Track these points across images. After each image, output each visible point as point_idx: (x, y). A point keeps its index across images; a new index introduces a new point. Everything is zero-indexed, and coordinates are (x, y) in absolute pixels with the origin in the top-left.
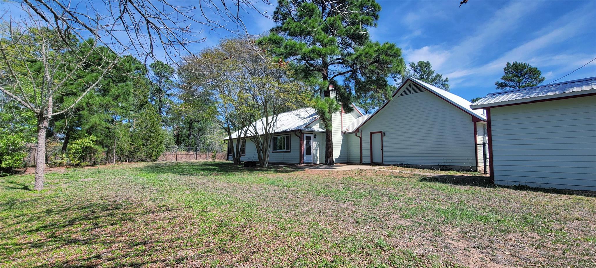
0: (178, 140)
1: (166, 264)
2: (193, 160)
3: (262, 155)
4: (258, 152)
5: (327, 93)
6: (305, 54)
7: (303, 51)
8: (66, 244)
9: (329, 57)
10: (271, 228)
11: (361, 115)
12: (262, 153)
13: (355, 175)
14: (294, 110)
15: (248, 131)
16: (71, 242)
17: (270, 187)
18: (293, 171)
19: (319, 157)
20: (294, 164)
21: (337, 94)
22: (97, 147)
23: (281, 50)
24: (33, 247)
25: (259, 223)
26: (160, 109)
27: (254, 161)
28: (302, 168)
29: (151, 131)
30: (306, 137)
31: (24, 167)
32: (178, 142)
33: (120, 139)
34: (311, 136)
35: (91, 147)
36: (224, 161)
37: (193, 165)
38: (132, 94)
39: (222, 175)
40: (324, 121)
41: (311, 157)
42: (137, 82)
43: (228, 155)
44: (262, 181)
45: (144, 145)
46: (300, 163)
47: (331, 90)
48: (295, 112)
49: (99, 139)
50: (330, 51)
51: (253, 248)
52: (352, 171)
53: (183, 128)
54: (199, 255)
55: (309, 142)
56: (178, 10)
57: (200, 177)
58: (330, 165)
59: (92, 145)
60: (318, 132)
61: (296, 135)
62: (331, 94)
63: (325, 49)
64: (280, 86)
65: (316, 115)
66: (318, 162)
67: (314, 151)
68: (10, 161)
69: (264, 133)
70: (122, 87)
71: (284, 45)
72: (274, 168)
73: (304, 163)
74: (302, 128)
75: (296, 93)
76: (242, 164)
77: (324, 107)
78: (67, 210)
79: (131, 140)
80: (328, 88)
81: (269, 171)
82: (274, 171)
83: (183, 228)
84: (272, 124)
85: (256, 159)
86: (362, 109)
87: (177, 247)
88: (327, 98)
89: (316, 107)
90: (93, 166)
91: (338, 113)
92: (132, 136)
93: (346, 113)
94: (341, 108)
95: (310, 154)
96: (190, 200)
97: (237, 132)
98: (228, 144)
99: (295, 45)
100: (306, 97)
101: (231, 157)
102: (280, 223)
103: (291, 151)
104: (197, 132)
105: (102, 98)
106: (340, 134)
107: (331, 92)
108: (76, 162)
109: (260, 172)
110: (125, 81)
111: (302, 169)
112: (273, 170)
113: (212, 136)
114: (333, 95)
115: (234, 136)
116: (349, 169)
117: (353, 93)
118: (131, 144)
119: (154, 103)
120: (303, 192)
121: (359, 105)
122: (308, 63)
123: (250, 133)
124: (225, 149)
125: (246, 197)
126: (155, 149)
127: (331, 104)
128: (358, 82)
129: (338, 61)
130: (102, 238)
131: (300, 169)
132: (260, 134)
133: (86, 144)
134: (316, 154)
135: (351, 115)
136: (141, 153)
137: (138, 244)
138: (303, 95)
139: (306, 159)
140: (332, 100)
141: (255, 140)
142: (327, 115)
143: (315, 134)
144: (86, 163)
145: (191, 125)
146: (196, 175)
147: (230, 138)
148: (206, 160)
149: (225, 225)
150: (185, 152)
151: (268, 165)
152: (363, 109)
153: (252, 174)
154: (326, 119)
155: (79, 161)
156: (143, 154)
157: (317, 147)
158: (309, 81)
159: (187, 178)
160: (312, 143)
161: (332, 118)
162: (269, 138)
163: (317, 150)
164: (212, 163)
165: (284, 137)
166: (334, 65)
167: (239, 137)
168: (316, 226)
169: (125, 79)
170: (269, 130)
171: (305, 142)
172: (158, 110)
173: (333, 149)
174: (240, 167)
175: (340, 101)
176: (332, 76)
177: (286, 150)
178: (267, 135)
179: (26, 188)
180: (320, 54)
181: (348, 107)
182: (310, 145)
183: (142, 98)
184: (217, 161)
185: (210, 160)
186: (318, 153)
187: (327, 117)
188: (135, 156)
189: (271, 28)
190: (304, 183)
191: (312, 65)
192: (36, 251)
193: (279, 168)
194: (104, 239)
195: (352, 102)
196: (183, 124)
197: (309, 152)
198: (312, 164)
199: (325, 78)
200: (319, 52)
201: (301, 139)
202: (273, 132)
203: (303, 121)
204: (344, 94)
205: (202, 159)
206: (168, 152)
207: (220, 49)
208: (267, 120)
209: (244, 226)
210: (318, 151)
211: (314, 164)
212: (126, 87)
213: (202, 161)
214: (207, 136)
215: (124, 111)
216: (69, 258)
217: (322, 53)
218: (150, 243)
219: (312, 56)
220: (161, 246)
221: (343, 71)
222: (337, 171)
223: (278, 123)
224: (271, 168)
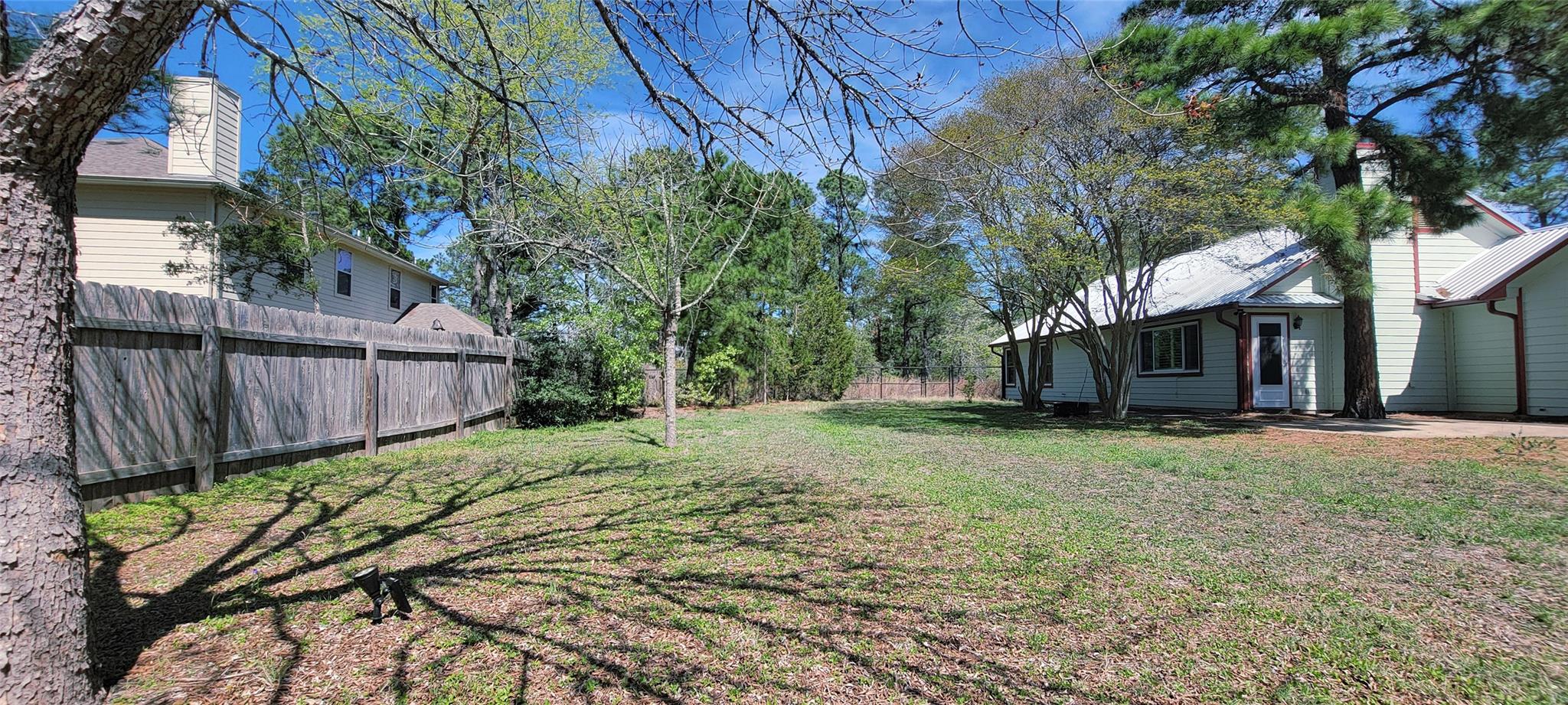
0: (879, 349)
1: (925, 618)
2: (917, 398)
3: (1109, 384)
4: (1097, 377)
5: (1348, 173)
6: (1253, 57)
7: (1246, 49)
8: (740, 545)
9: (1355, 45)
10: (1178, 584)
11: (1513, 231)
12: (1108, 380)
13: (1496, 455)
14: (1214, 242)
15: (1063, 316)
16: (745, 543)
17: (1149, 474)
18: (1217, 433)
19: (1313, 392)
20: (1217, 411)
21: (1393, 168)
22: (738, 368)
23: (1163, 66)
24: (695, 541)
25: (1134, 566)
26: (840, 280)
27: (1082, 400)
28: (1253, 426)
29: (827, 332)
30: (1262, 326)
31: (641, 406)
32: (880, 354)
33: (773, 351)
34: (1282, 321)
35: (729, 368)
36: (996, 401)
37: (920, 408)
38: (791, 255)
39: (997, 434)
40: (1337, 267)
41: (1283, 389)
42: (797, 226)
43: (1004, 387)
44: (1119, 455)
45: (815, 363)
46: (1240, 409)
47: (1363, 160)
48: (1215, 249)
49: (741, 352)
50: (1361, 23)
51: (1133, 626)
52: (1481, 443)
53: (889, 320)
54: (993, 613)
55: (1271, 342)
56: (906, 42)
57: (945, 437)
58: (1364, 416)
59: (730, 364)
60: (1309, 307)
61: (1221, 321)
62: (1363, 174)
63: (1336, 21)
64: (1162, 176)
65: (1302, 250)
66: (1312, 407)
67: (1294, 370)
68: (627, 395)
69: (1113, 320)
70: (774, 241)
71: (1172, 49)
72: (1147, 422)
73: (1253, 410)
74: (1244, 299)
75: (1224, 189)
76: (1047, 410)
77: (1337, 220)
78: (721, 484)
79: (791, 353)
80: (1352, 154)
81: (1135, 429)
82: (1152, 430)
83: (939, 549)
84: (1138, 293)
85: (1090, 395)
86: (1517, 208)
87: (938, 586)
88: (1347, 190)
89: (1303, 225)
90: (733, 405)
91: (1400, 236)
92: (792, 344)
93: (1437, 231)
94: (1415, 217)
95: (1279, 382)
96: (937, 489)
97: (1030, 322)
98: (1003, 357)
99: (1213, 40)
100: (1261, 198)
101: (1015, 391)
102: (1203, 575)
103: (1205, 371)
104: (921, 328)
105: (741, 268)
106: (1412, 310)
107: (1364, 166)
108: (708, 398)
109: (1105, 432)
110: (778, 228)
111: (1249, 427)
112: (1148, 426)
113: (960, 337)
114: (1372, 177)
115: (1022, 332)
116: (1462, 435)
117: (1473, 152)
118: (791, 361)
119: (827, 268)
120: (1271, 495)
121: (1502, 194)
122: (1266, 87)
123: (1068, 322)
124: (993, 370)
125: (1082, 496)
126: (838, 372)
127: (1366, 209)
128: (1497, 109)
129: (1395, 49)
130: (792, 544)
131: (1244, 426)
132: (1098, 324)
133: (722, 364)
134: (1304, 379)
135: (1462, 237)
136: (811, 380)
137: (857, 567)
138: (1247, 194)
139: (1260, 395)
140: (1374, 194)
141: (1085, 342)
142: (1351, 247)
143: (1297, 316)
144: (723, 400)
145: (907, 309)
146: (934, 432)
147: (1012, 337)
148: (947, 398)
149: (1040, 557)
150: (897, 380)
151: (1127, 414)
152: (1525, 208)
153: (1084, 437)
154: (1348, 260)
155: (713, 397)
156: (815, 383)
157: (1305, 357)
158: (1273, 143)
159: (914, 437)
160: (1283, 344)
161: (1373, 256)
162: (1130, 334)
163: (1305, 367)
164: (966, 405)
165: (1177, 332)
166: (1379, 69)
167: (1036, 335)
168: (1343, 603)
169: (778, 222)
170: (1129, 312)
171: (1256, 344)
172: (836, 284)
173: (1379, 362)
174: (1043, 418)
175: (1409, 190)
176: (1365, 110)
177: (1186, 368)
178: (1120, 328)
179: (652, 442)
180: (1315, 44)
181: (1449, 208)
182: (1277, 352)
183: (806, 259)
184: (977, 400)
185: (960, 398)
186: (1312, 377)
187: (1352, 253)
188: (801, 388)
189: (1124, 10)
190: (1269, 470)
191: (1280, 89)
192: (702, 548)
193: (1166, 424)
194: (795, 545)
195: (1470, 187)
196: (887, 313)
197: (1272, 372)
198: (1288, 414)
199: (1335, 121)
200: (1312, 37)
201: (1242, 334)
202: (1141, 316)
203: (1248, 275)
204: (1430, 161)
205: (938, 394)
206: (861, 380)
207: (980, 108)
208: (1121, 281)
209: (1091, 568)
210: (1312, 371)
211: (1297, 411)
212: (780, 241)
213: (941, 399)
214: (946, 338)
215: (780, 292)
216: (753, 570)
217: (1325, 39)
218: (881, 568)
219: (1282, 57)
220: (905, 578)
221: (1421, 79)
222: (1403, 439)
223: (1156, 289)
224: (1139, 422)
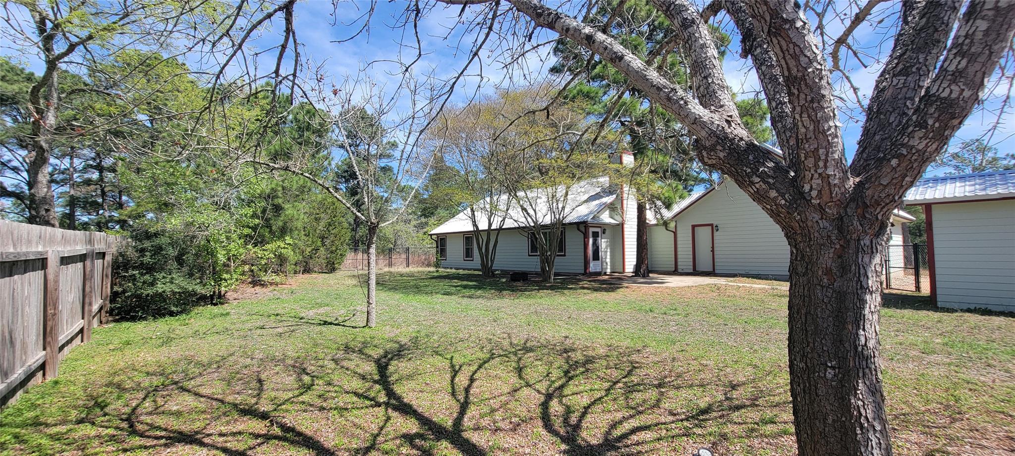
19: (609, 264)
30: (593, 232)
34: (599, 230)
41: (599, 263)
46: (586, 273)
55: (597, 240)
58: (645, 277)
60: (608, 224)
61: (578, 229)
66: (608, 271)
67: (603, 253)
73: (591, 273)
74: (589, 219)
95: (598, 259)
98: (437, 242)
103: (567, 254)
134: (606, 258)
139: (592, 266)
143: (604, 228)
151: (553, 279)
157: (606, 248)
160: (600, 241)
163: (606, 252)
171: (591, 241)
182: (598, 245)
186: (608, 257)
197: (596, 257)
201: (586, 237)
210: (608, 254)
